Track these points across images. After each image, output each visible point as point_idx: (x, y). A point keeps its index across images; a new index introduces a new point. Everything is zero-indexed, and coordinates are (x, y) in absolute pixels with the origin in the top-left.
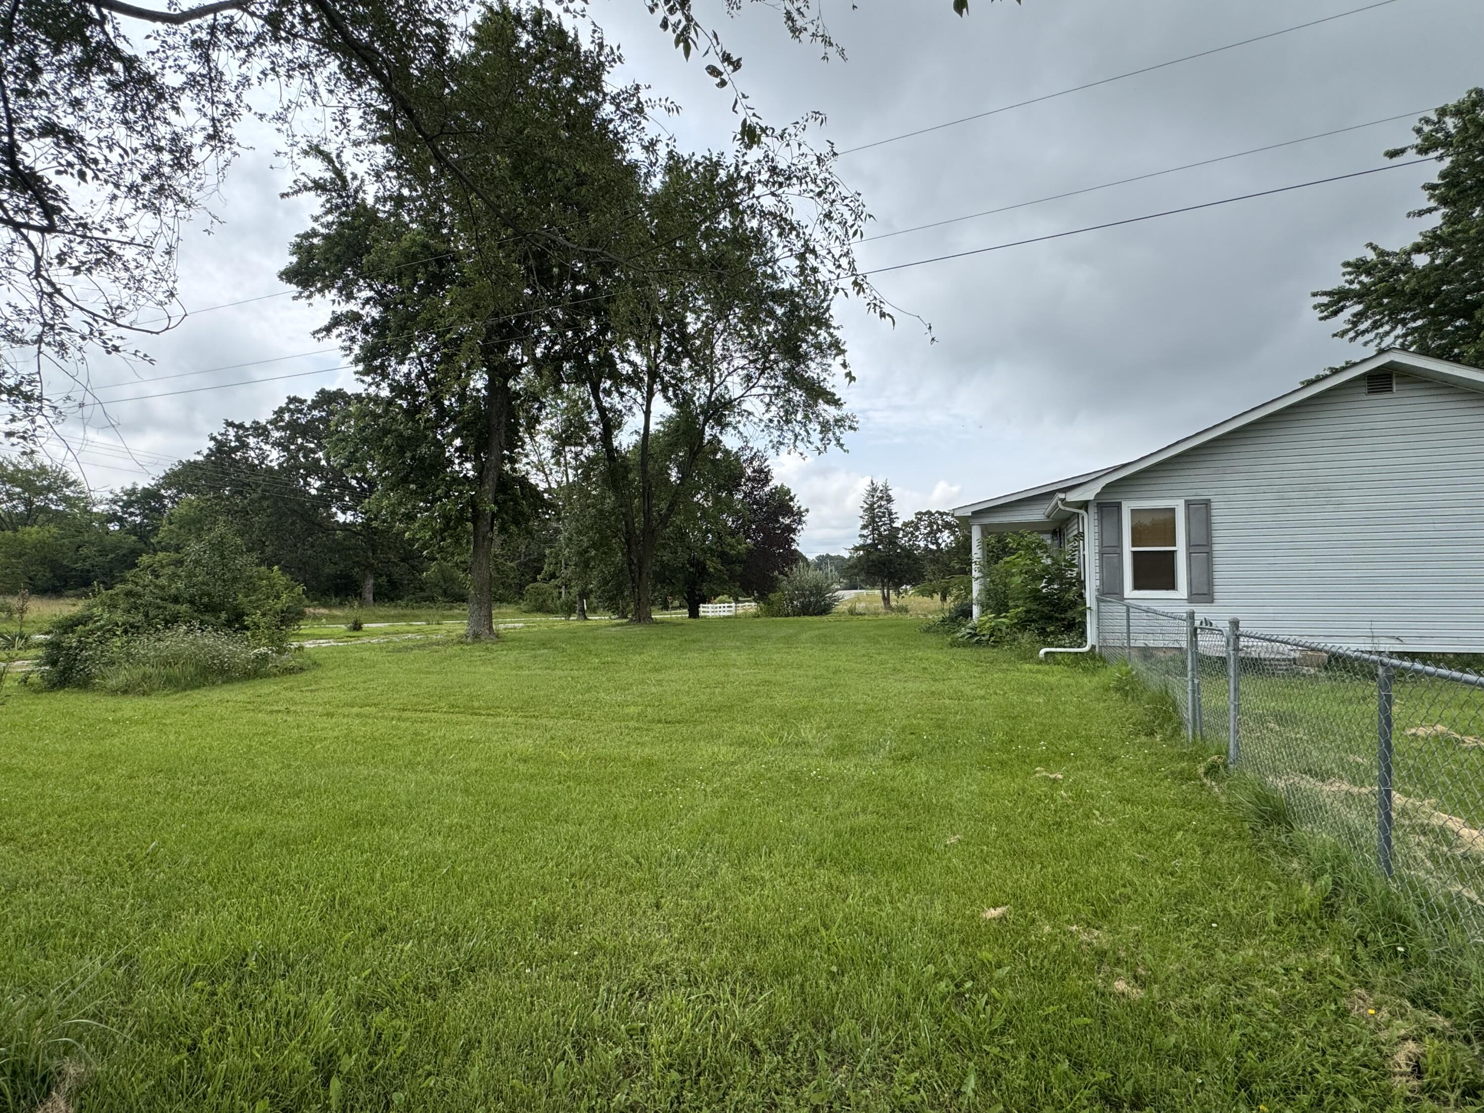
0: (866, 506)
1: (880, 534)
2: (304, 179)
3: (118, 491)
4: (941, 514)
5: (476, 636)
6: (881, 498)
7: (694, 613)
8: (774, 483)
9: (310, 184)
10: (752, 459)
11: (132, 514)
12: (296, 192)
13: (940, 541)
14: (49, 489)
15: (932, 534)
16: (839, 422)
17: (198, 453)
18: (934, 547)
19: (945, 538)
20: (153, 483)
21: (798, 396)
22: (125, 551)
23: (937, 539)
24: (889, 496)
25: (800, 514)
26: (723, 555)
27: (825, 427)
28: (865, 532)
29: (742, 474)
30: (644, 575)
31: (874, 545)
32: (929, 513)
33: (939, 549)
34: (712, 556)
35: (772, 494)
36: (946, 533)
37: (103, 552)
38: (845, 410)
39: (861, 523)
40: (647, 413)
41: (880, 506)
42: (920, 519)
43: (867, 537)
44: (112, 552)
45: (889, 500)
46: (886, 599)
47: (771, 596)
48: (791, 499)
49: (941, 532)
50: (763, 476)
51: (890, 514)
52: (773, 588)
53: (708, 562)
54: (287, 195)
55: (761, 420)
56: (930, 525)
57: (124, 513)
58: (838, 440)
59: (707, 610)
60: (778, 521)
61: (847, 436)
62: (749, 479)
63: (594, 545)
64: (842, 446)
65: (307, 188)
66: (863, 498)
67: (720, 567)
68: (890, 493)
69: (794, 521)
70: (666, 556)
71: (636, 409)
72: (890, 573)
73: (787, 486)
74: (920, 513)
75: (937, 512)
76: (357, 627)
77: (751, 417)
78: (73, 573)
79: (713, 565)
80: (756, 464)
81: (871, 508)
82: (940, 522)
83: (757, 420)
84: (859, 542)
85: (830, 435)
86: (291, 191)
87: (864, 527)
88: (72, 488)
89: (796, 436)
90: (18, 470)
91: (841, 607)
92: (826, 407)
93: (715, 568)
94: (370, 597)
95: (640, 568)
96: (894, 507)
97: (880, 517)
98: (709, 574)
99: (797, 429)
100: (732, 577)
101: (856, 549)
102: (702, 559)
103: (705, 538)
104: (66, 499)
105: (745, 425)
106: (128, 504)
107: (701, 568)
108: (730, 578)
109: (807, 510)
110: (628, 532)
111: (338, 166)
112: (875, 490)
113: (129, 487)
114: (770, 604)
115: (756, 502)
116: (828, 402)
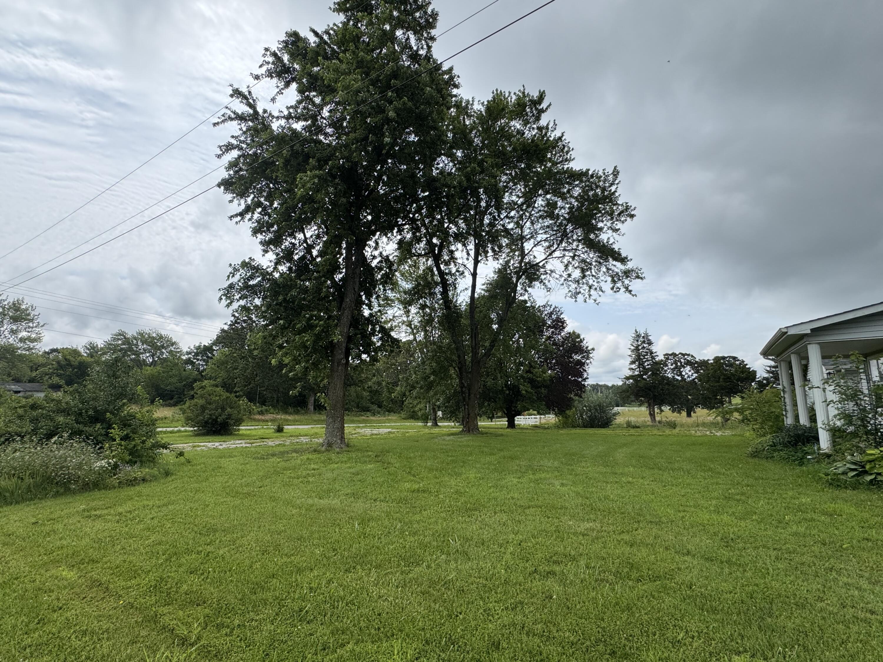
0: (633, 348)
1: (644, 368)
2: (229, 112)
3: (192, 347)
4: (684, 355)
5: (330, 445)
6: (644, 342)
7: (511, 424)
8: (569, 329)
9: (233, 116)
10: (551, 313)
11: (198, 360)
12: (223, 121)
13: (684, 373)
14: (163, 347)
15: (678, 369)
16: (627, 273)
17: (225, 324)
18: (679, 378)
19: (687, 371)
20: (210, 342)
21: (592, 256)
22: (190, 380)
23: (681, 372)
24: (649, 340)
25: (588, 352)
26: (532, 381)
27: (615, 278)
28: (633, 366)
29: (544, 323)
30: (472, 395)
31: (640, 376)
32: (674, 355)
33: (683, 379)
34: (525, 381)
35: (566, 339)
36: (688, 368)
37: (181, 380)
38: (630, 265)
39: (630, 360)
40: (474, 275)
41: (644, 348)
42: (668, 359)
43: (635, 370)
44: (185, 380)
45: (650, 343)
46: (652, 415)
47: (567, 412)
48: (581, 341)
49: (684, 367)
50: (559, 324)
51: (652, 353)
52: (569, 407)
53: (521, 387)
54: (218, 123)
55: (561, 276)
56: (675, 362)
57: (194, 359)
58: (627, 288)
59: (520, 420)
60: (572, 358)
61: (635, 285)
62: (550, 326)
63: (434, 373)
64: (630, 291)
65: (231, 119)
66: (630, 342)
67: (530, 390)
68: (650, 338)
69: (583, 357)
70: (490, 382)
71: (467, 273)
72: (654, 395)
73: (577, 331)
74: (667, 354)
75: (680, 353)
76: (280, 430)
77: (554, 274)
78: (167, 392)
79: (525, 388)
80: (554, 317)
81: (637, 349)
82: (682, 360)
83: (558, 276)
84: (629, 373)
85: (619, 285)
86: (220, 120)
87: (633, 363)
88: (174, 346)
89: (590, 287)
90: (149, 337)
91: (619, 420)
92: (614, 263)
93: (526, 391)
94: (312, 408)
95: (469, 391)
96: (654, 348)
97: (644, 356)
98: (521, 396)
99: (591, 282)
100: (539, 399)
101: (628, 378)
102: (516, 384)
103: (518, 370)
104: (171, 352)
105: (549, 281)
106: (197, 354)
107: (515, 390)
108: (538, 399)
109: (593, 349)
110: (460, 362)
111: (251, 101)
112: (639, 336)
113: (197, 345)
114: (567, 417)
115: (555, 344)
116: (615, 259)
